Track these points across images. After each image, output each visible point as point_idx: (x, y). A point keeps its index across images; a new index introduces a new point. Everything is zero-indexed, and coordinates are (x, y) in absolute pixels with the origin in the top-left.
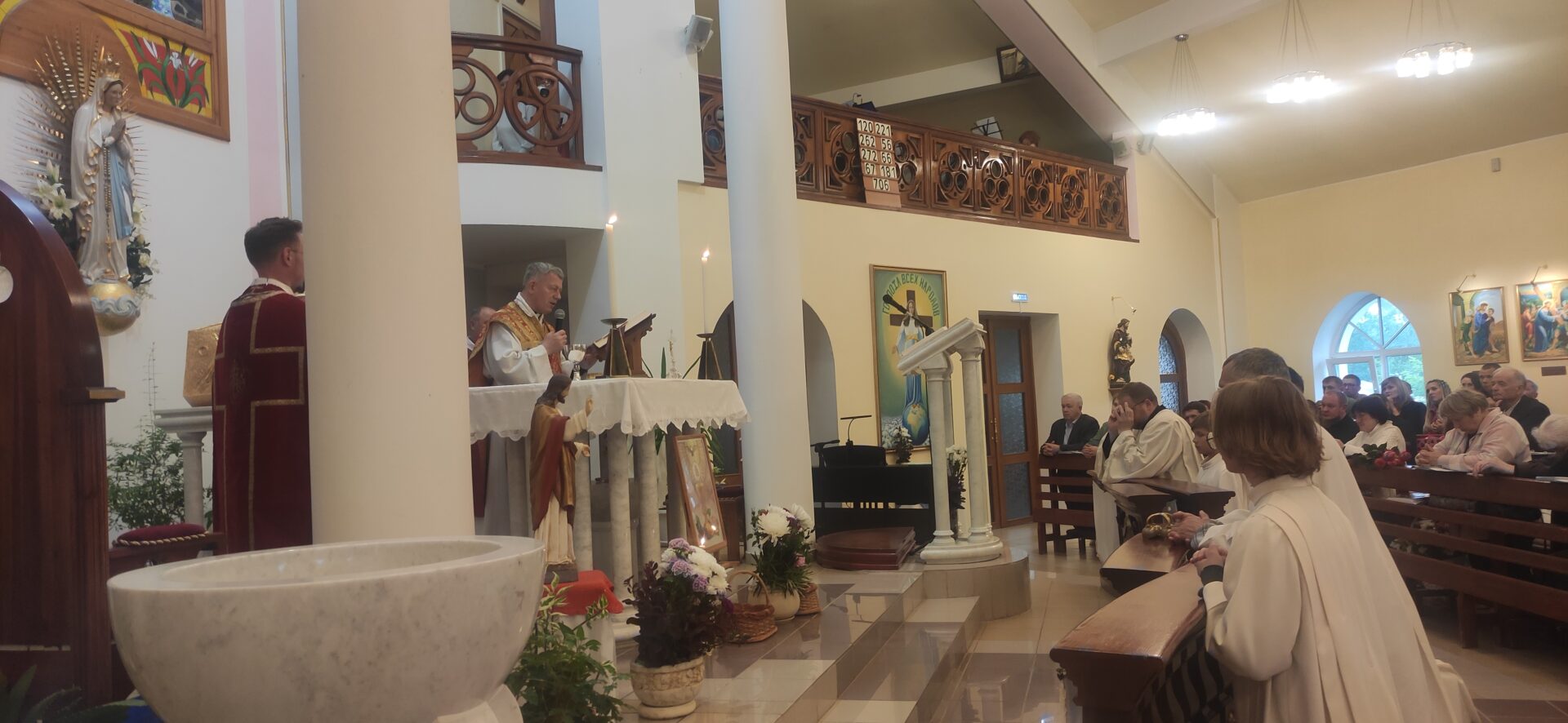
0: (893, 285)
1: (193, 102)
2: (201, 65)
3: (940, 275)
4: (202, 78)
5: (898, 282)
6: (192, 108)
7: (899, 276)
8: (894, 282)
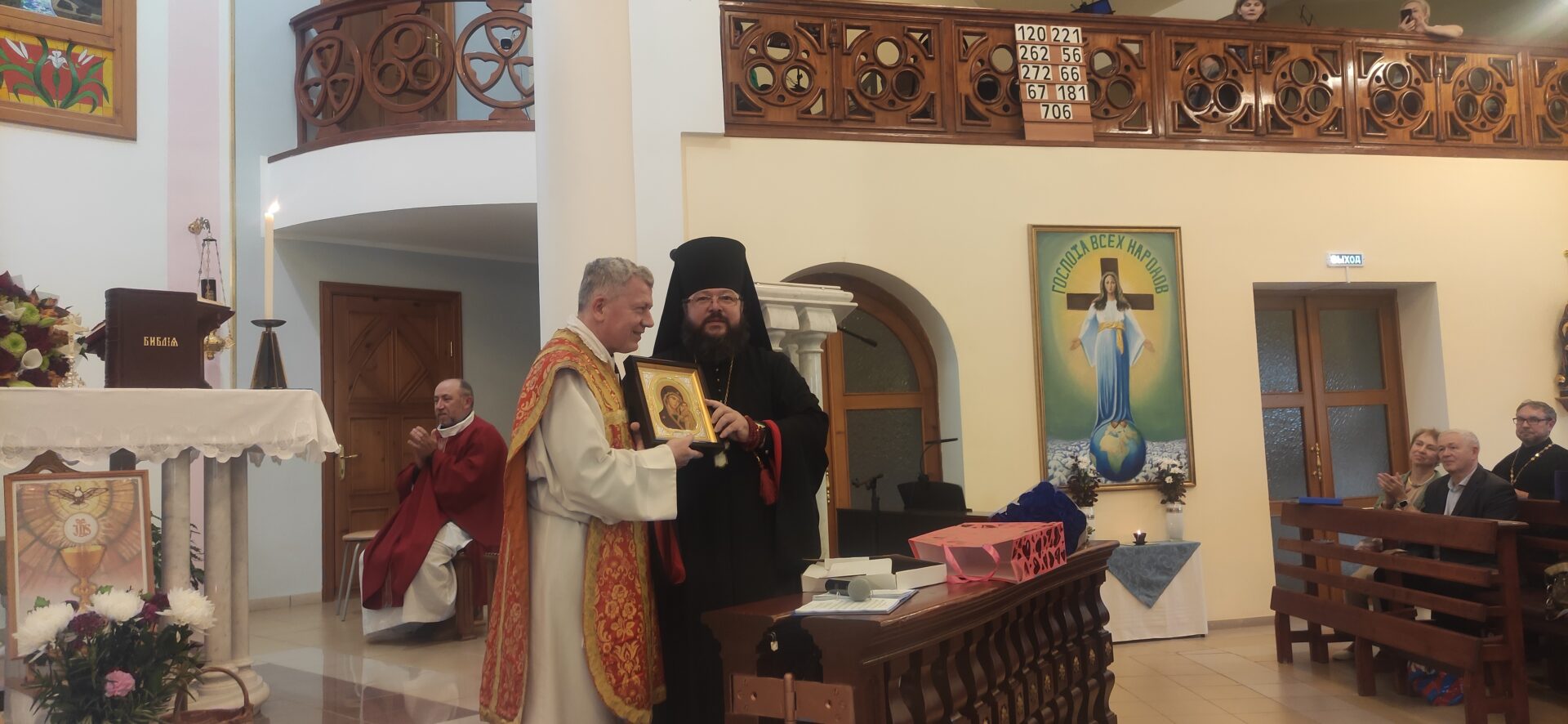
0: (1074, 252)
1: (84, 101)
2: (98, 62)
3: (1170, 235)
4: (100, 75)
5: (1084, 247)
6: (80, 108)
7: (1087, 239)
8: (1074, 248)
